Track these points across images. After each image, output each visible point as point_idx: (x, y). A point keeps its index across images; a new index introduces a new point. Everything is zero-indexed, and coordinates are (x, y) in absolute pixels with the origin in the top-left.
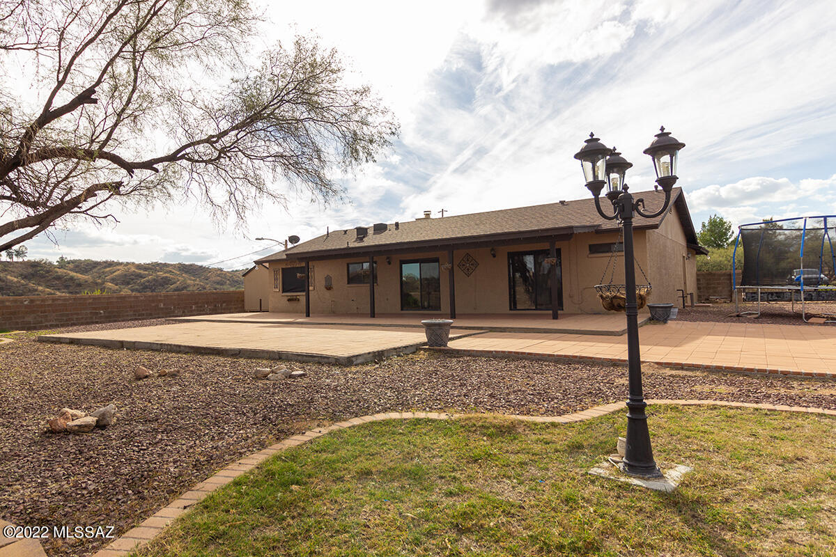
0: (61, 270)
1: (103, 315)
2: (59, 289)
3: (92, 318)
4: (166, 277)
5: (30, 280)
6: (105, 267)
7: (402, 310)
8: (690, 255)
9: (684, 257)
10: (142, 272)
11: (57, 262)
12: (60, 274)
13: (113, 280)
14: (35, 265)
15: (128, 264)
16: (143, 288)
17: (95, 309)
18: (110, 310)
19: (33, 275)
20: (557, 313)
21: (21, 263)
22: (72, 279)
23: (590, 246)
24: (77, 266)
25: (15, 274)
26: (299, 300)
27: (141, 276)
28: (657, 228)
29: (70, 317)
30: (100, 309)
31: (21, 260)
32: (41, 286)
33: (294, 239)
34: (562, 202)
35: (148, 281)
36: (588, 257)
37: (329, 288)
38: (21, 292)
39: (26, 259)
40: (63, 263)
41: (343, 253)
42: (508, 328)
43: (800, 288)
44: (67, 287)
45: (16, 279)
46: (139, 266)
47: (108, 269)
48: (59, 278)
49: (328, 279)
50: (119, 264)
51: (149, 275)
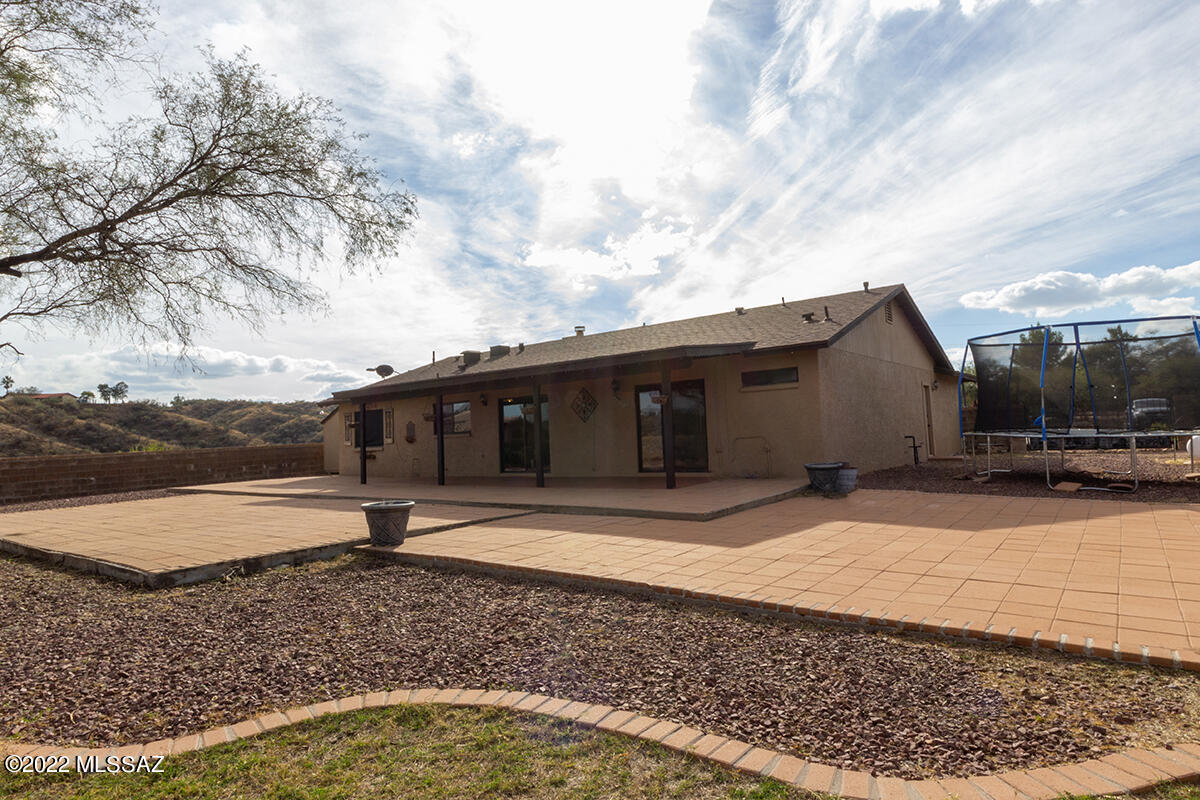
0: (173, 414)
1: (94, 483)
2: (168, 440)
3: (76, 488)
4: (313, 421)
5: (130, 428)
6: (234, 409)
7: (502, 471)
8: (937, 384)
9: (926, 387)
10: (280, 414)
11: (172, 403)
12: (170, 419)
13: (240, 427)
14: (137, 408)
15: (263, 404)
16: (282, 437)
17: (83, 475)
18: (106, 476)
19: (135, 421)
20: (674, 475)
21: (120, 405)
22: (186, 425)
23: (744, 374)
24: (196, 409)
25: (112, 421)
26: (374, 458)
27: (281, 421)
28: (827, 347)
29: (40, 487)
30: (90, 475)
31: (120, 401)
32: (146, 435)
33: (384, 370)
34: (740, 311)
35: (289, 427)
36: (740, 391)
37: (411, 440)
38: (117, 444)
39: (126, 401)
40: (179, 404)
41: (410, 389)
42: (561, 507)
43: (1041, 436)
44: (179, 436)
45: (111, 428)
46: (278, 408)
47: (236, 412)
48: (169, 425)
49: (411, 427)
50: (251, 404)
51: (290, 418)
